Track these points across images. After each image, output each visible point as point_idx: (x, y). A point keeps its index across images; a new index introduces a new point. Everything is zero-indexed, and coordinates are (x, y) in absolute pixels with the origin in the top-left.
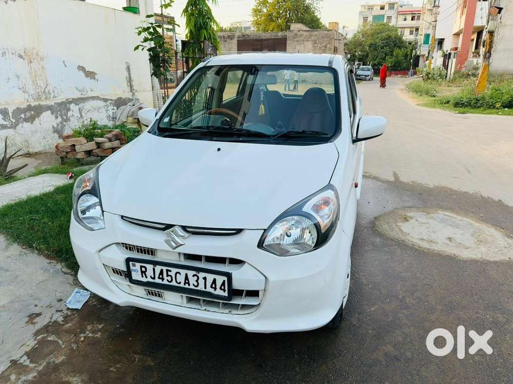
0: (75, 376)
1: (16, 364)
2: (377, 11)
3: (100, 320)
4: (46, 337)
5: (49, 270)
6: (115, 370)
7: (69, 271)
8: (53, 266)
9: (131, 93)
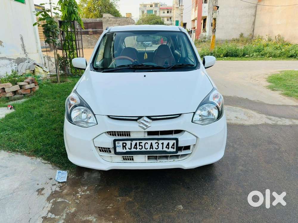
0: (89, 216)
1: (46, 219)
2: (149, 8)
3: (84, 185)
4: (56, 200)
5: (34, 163)
6: (111, 208)
7: (46, 162)
8: (35, 160)
9: (25, 55)
